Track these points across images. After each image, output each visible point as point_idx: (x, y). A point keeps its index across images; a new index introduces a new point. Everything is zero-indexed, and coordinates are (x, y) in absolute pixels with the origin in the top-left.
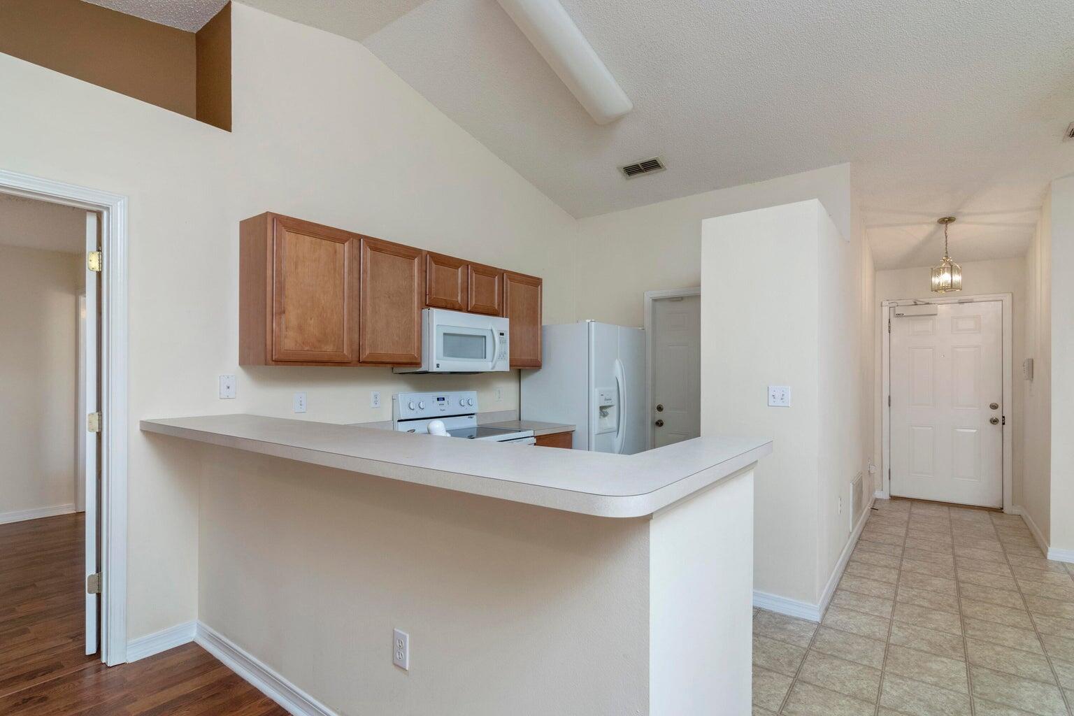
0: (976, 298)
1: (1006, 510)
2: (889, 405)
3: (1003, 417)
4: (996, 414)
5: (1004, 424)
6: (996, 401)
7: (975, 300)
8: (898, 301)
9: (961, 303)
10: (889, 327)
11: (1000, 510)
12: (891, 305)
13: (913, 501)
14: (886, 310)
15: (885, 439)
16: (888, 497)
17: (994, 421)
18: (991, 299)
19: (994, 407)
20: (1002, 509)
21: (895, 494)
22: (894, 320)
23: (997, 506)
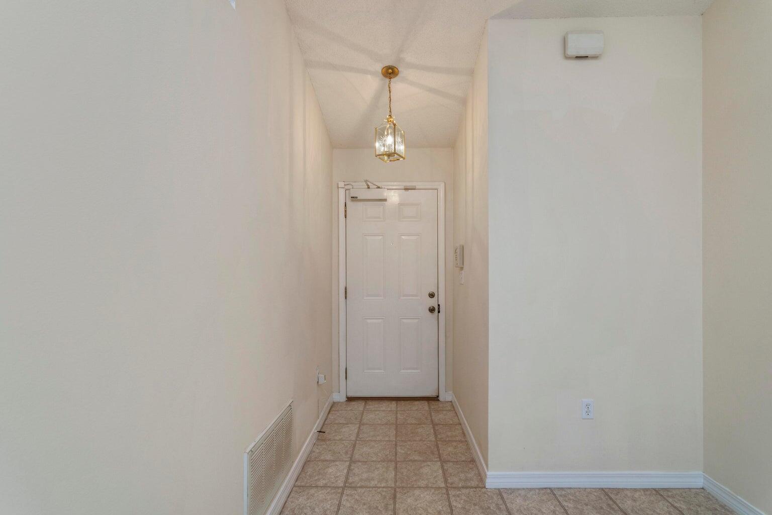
0: (419, 185)
1: (441, 398)
2: (346, 298)
3: (439, 305)
4: (433, 302)
5: (439, 312)
6: (433, 289)
7: (417, 187)
8: (353, 184)
9: (406, 189)
10: (346, 211)
11: (436, 399)
12: (347, 187)
13: (366, 399)
14: (342, 192)
15: (342, 334)
16: (344, 399)
17: (432, 310)
18: (429, 187)
19: (432, 295)
20: (438, 396)
21: (351, 394)
22: (349, 203)
23: (434, 394)
